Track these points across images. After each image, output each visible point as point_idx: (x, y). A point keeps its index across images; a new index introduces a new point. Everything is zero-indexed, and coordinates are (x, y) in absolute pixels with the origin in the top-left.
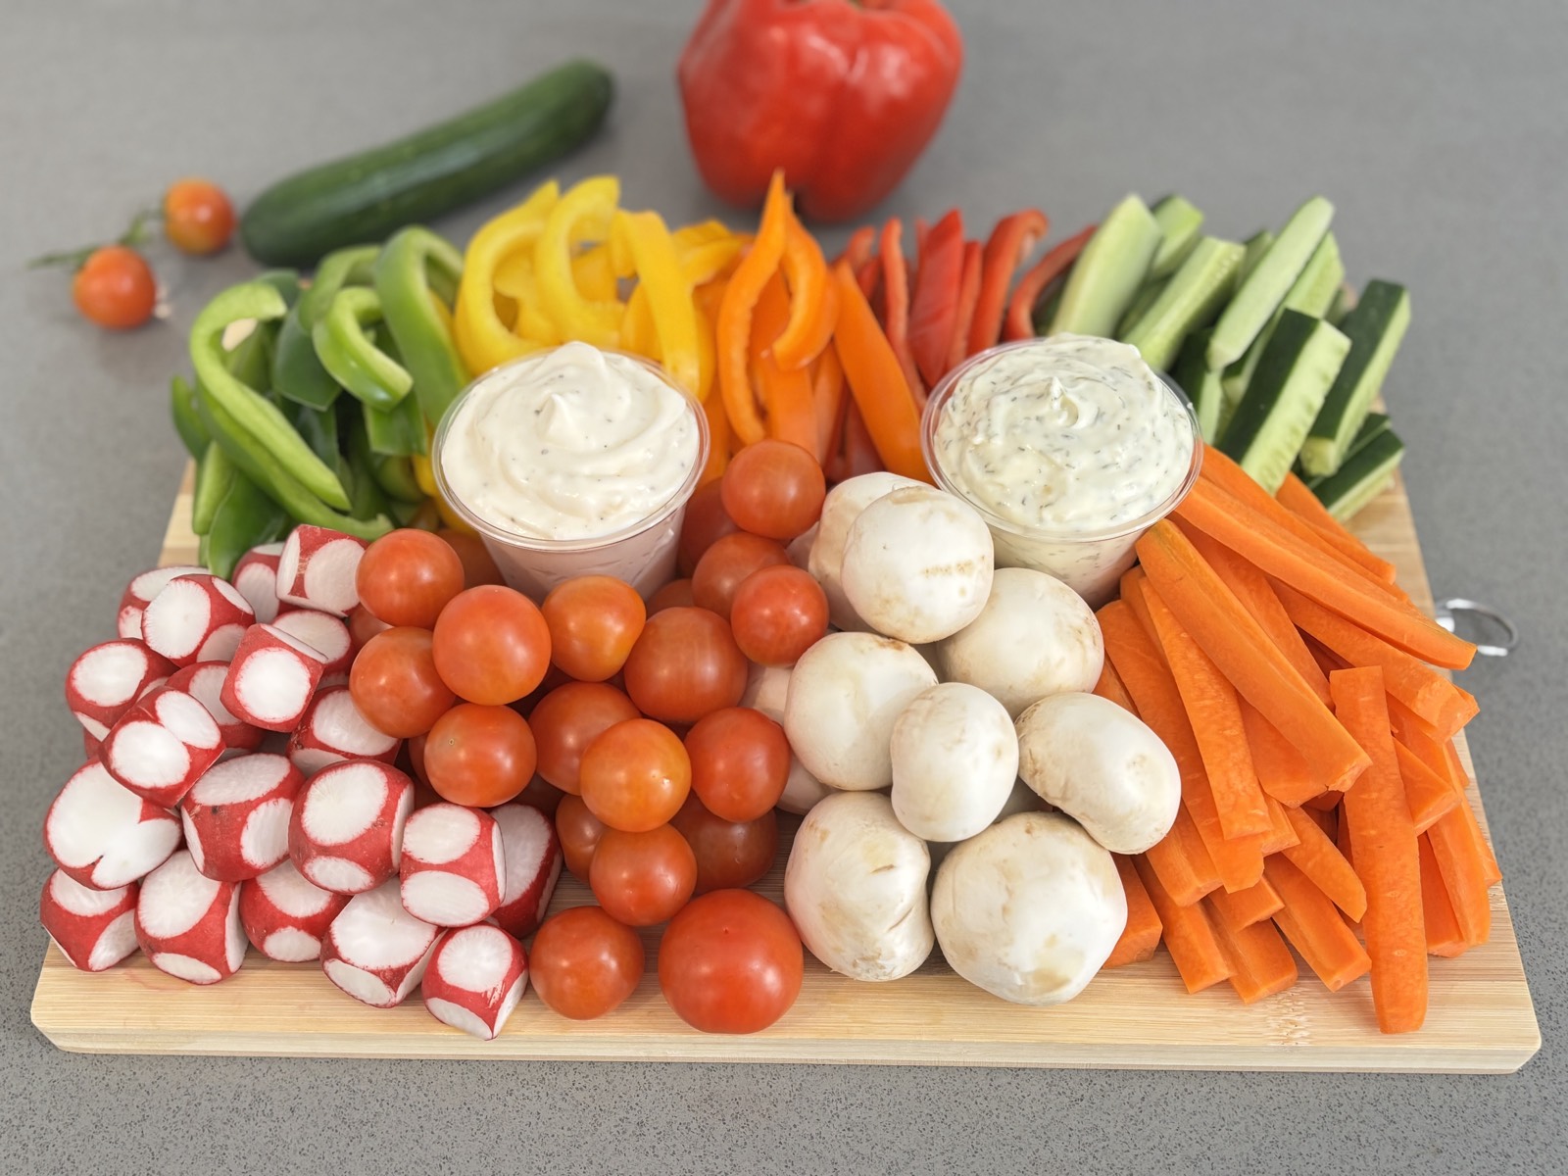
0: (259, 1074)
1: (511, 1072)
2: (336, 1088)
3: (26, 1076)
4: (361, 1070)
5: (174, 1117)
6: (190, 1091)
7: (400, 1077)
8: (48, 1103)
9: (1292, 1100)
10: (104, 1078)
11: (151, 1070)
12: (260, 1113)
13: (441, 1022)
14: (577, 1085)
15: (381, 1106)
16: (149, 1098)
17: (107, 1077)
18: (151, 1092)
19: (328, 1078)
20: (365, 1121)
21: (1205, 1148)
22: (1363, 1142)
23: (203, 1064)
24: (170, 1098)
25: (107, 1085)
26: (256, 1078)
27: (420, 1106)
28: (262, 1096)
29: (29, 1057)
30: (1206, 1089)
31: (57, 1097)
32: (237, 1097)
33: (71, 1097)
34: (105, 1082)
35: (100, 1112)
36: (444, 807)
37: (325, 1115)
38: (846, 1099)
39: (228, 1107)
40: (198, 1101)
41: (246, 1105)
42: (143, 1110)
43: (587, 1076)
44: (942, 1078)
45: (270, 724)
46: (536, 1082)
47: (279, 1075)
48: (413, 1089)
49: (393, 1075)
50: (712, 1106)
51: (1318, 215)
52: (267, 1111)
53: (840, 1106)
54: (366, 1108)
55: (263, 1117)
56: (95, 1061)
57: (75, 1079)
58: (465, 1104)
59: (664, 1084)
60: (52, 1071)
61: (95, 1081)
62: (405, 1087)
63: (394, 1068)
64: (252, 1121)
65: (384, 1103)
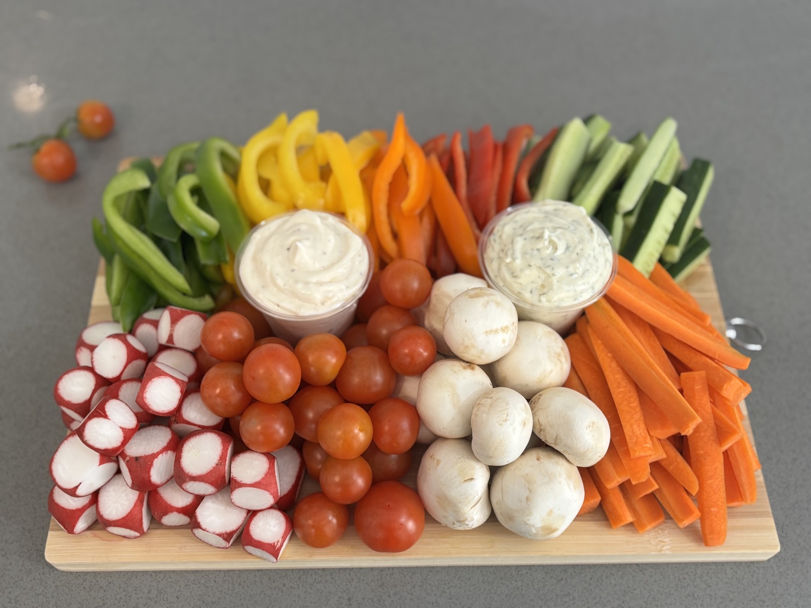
0: (160, 580)
1: (284, 575)
2: (198, 585)
3: (43, 584)
4: (210, 576)
5: (119, 603)
6: (126, 589)
7: (230, 579)
8: (55, 598)
9: (661, 577)
10: (82, 584)
11: (105, 579)
12: (161, 600)
13: (250, 554)
14: (317, 581)
15: (221, 594)
16: (106, 593)
17: (84, 584)
18: (106, 591)
19: (194, 580)
20: (214, 602)
21: (621, 602)
22: (696, 596)
23: (131, 575)
24: (116, 593)
25: (84, 588)
26: (158, 581)
27: (241, 593)
28: (162, 591)
29: (43, 574)
30: (620, 573)
31: (59, 595)
32: (149, 592)
33: (66, 594)
34: (83, 586)
35: (81, 601)
36: (250, 453)
37: (194, 599)
38: (449, 583)
39: (145, 597)
40: (130, 594)
41: (154, 596)
42: (103, 600)
43: (322, 576)
44: (495, 571)
45: (162, 414)
46: (296, 580)
47: (169, 580)
48: (237, 585)
49: (226, 578)
50: (383, 589)
51: (669, 128)
52: (165, 599)
53: (446, 587)
54: (214, 595)
55: (164, 602)
56: (77, 575)
57: (68, 585)
58: (263, 592)
59: (360, 578)
60: (56, 581)
61: (78, 586)
62: (232, 584)
63: (226, 574)
64: (158, 604)
65: (223, 592)
